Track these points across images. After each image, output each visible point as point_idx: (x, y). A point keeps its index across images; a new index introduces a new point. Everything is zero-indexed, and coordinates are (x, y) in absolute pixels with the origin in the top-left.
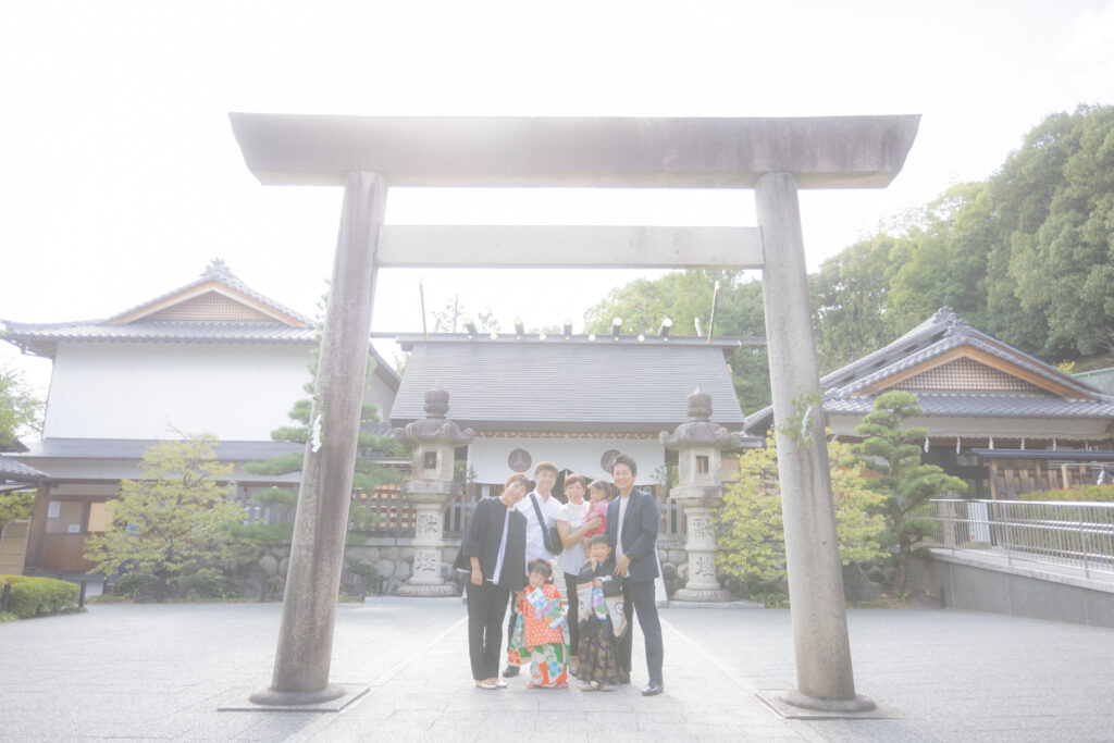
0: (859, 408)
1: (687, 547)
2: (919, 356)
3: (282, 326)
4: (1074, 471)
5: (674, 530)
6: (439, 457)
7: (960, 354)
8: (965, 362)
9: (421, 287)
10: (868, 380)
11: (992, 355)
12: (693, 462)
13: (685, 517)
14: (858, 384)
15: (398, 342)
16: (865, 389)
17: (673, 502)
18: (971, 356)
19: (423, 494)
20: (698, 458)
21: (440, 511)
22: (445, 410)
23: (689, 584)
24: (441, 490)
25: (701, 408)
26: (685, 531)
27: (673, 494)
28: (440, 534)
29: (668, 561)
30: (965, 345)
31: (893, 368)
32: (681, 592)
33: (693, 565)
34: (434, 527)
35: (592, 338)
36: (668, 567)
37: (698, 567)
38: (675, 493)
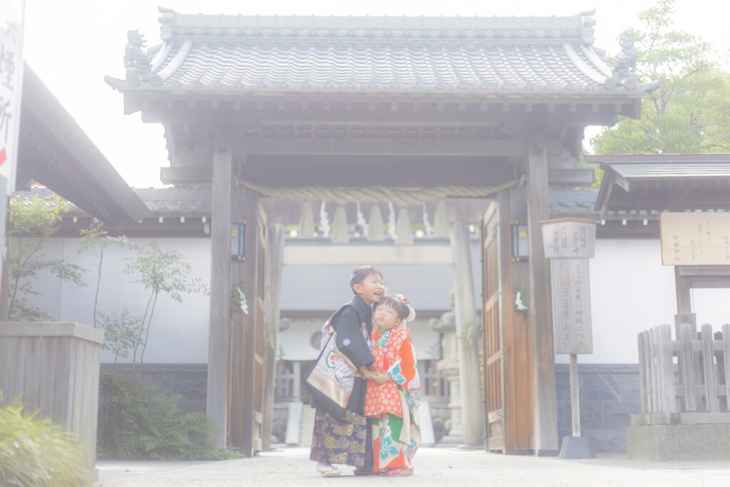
1: (449, 405)
5: (442, 394)
13: (449, 383)
17: (441, 372)
23: (451, 432)
26: (449, 394)
27: (440, 365)
29: (437, 417)
32: (445, 438)
33: (454, 418)
36: (437, 422)
37: (458, 420)
38: (442, 365)
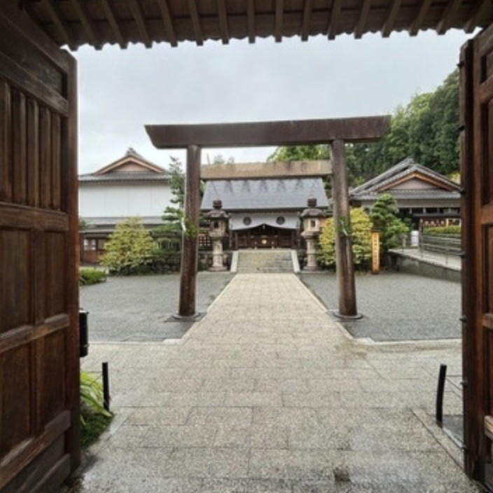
0: (373, 198)
1: (307, 253)
2: (398, 176)
3: (157, 173)
4: (450, 221)
6: (219, 224)
7: (414, 176)
8: (415, 178)
10: (377, 186)
11: (426, 176)
12: (309, 223)
13: (306, 242)
14: (373, 188)
16: (376, 190)
18: (418, 176)
19: (215, 237)
20: (311, 222)
21: (221, 243)
22: (221, 207)
23: (308, 265)
24: (221, 235)
25: (312, 203)
28: (221, 250)
30: (416, 172)
31: (387, 182)
32: (305, 268)
34: (219, 248)
38: (303, 234)
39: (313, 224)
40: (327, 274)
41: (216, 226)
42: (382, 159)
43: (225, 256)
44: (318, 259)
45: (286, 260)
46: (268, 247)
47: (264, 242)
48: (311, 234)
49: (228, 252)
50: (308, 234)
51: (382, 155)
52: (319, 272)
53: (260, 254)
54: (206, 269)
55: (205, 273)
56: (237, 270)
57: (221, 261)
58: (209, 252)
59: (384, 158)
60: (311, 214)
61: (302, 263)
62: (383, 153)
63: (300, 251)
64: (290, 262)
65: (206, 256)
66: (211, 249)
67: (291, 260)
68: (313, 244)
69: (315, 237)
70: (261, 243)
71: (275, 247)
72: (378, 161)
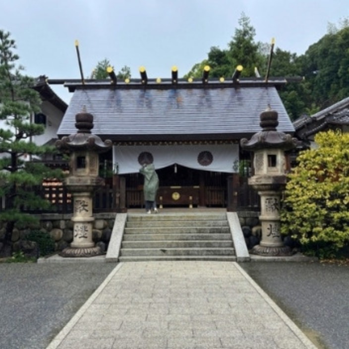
1: (261, 217)
6: (87, 159)
9: (77, 47)
12: (265, 159)
15: (65, 86)
19: (76, 186)
20: (269, 156)
21: (89, 197)
23: (262, 243)
24: (89, 183)
25: (270, 121)
28: (90, 212)
32: (258, 248)
33: (265, 229)
34: (86, 208)
35: (190, 80)
36: (246, 229)
37: (269, 231)
38: (252, 181)
39: (273, 161)
40: (303, 262)
41: (81, 164)
42: (338, 83)
43: (100, 224)
44: (283, 230)
45: (219, 231)
46: (182, 205)
47: (176, 196)
48: (270, 182)
49: (107, 215)
50: (264, 182)
51: (338, 78)
52: (287, 258)
53: (168, 219)
54: (59, 251)
55: (56, 258)
56: (120, 254)
57: (89, 234)
58: (66, 216)
59: (341, 80)
60: (269, 141)
61: (252, 240)
62: (340, 75)
63: (246, 213)
64: (226, 235)
65: (62, 224)
66: (69, 209)
67: (228, 231)
68: (273, 201)
69: (278, 187)
70: (171, 198)
71: (195, 206)
72: (333, 86)
